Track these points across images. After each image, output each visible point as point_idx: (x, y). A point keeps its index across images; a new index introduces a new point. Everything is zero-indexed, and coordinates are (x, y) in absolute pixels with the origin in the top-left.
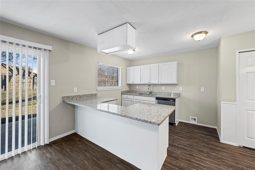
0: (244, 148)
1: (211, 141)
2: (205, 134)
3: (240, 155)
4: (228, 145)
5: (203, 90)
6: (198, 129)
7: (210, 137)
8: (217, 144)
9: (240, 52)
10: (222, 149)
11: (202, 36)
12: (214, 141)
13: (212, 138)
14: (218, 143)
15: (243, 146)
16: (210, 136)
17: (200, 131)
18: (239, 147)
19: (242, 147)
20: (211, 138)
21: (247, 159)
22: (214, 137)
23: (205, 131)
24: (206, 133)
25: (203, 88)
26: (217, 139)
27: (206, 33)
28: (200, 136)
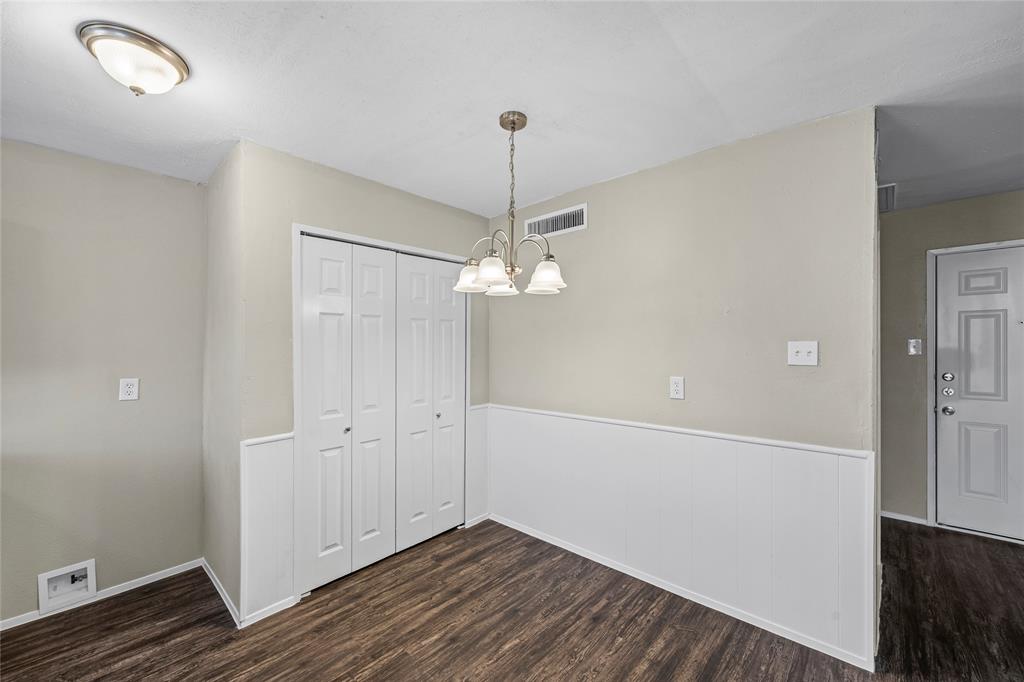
0: (315, 594)
1: (203, 656)
2: (159, 632)
3: (318, 636)
4: (269, 624)
5: (135, 389)
6: (111, 630)
7: (187, 636)
8: (230, 654)
9: (302, 233)
10: (256, 662)
11: (159, 71)
12: (215, 647)
13: (199, 631)
14: (233, 645)
15: (312, 591)
16: (187, 626)
17: (127, 633)
18: (304, 601)
19: (309, 594)
20: (192, 643)
21: (339, 636)
22: (205, 619)
23: (157, 617)
24: (161, 626)
25: (129, 380)
26: (222, 624)
27: (185, 67)
28: (131, 670)
